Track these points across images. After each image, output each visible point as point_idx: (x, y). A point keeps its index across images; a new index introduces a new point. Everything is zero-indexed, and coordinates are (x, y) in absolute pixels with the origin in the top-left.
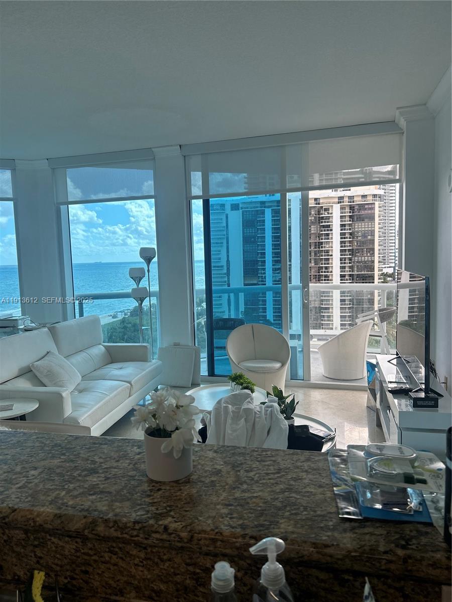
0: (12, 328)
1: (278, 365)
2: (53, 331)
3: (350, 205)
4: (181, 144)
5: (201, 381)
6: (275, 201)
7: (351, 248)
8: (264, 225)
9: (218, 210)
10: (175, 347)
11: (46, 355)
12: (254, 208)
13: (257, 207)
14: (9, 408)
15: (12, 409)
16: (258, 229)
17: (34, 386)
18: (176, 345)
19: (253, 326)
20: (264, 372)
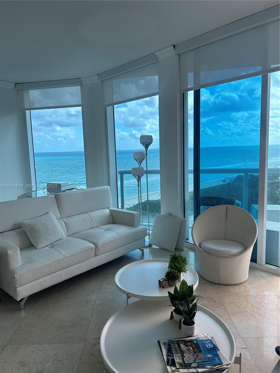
2: (57, 197)
4: (174, 44)
19: (227, 207)
20: (219, 255)
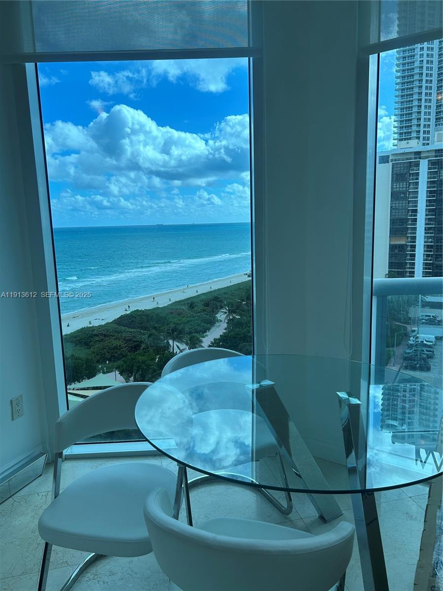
6: (433, 150)
8: (418, 179)
12: (407, 159)
13: (411, 159)
16: (410, 183)
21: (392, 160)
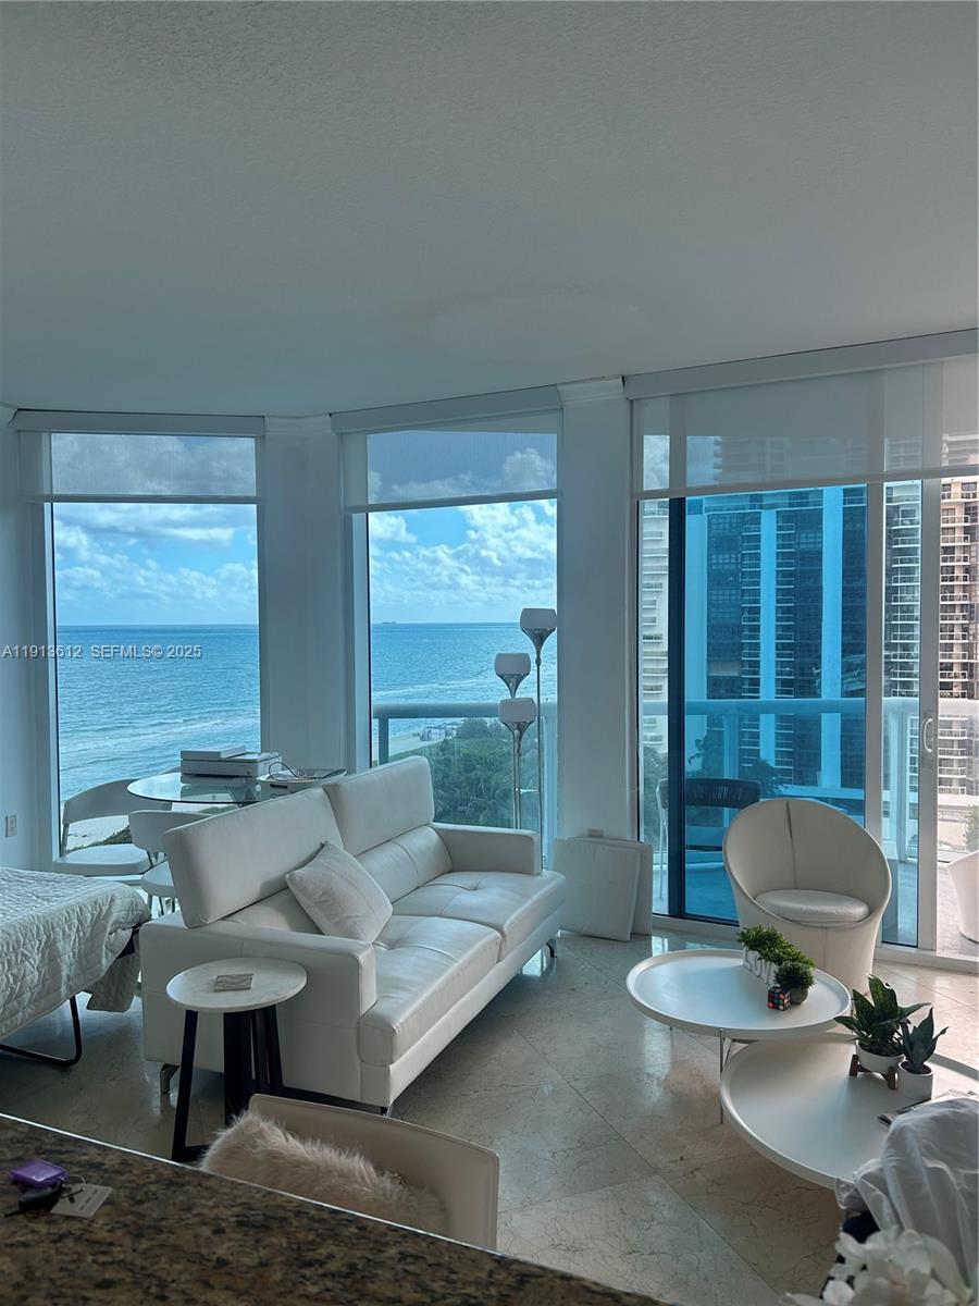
0: (244, 780)
1: (859, 910)
2: (332, 793)
3: (966, 503)
4: (624, 373)
5: (654, 927)
7: (968, 602)
8: (758, 548)
9: (654, 513)
10: (593, 839)
11: (319, 851)
12: (737, 508)
13: (744, 509)
14: (241, 984)
15: (250, 988)
16: (743, 555)
17: (295, 929)
18: (595, 835)
19: (788, 804)
20: (825, 925)
21: (707, 510)
